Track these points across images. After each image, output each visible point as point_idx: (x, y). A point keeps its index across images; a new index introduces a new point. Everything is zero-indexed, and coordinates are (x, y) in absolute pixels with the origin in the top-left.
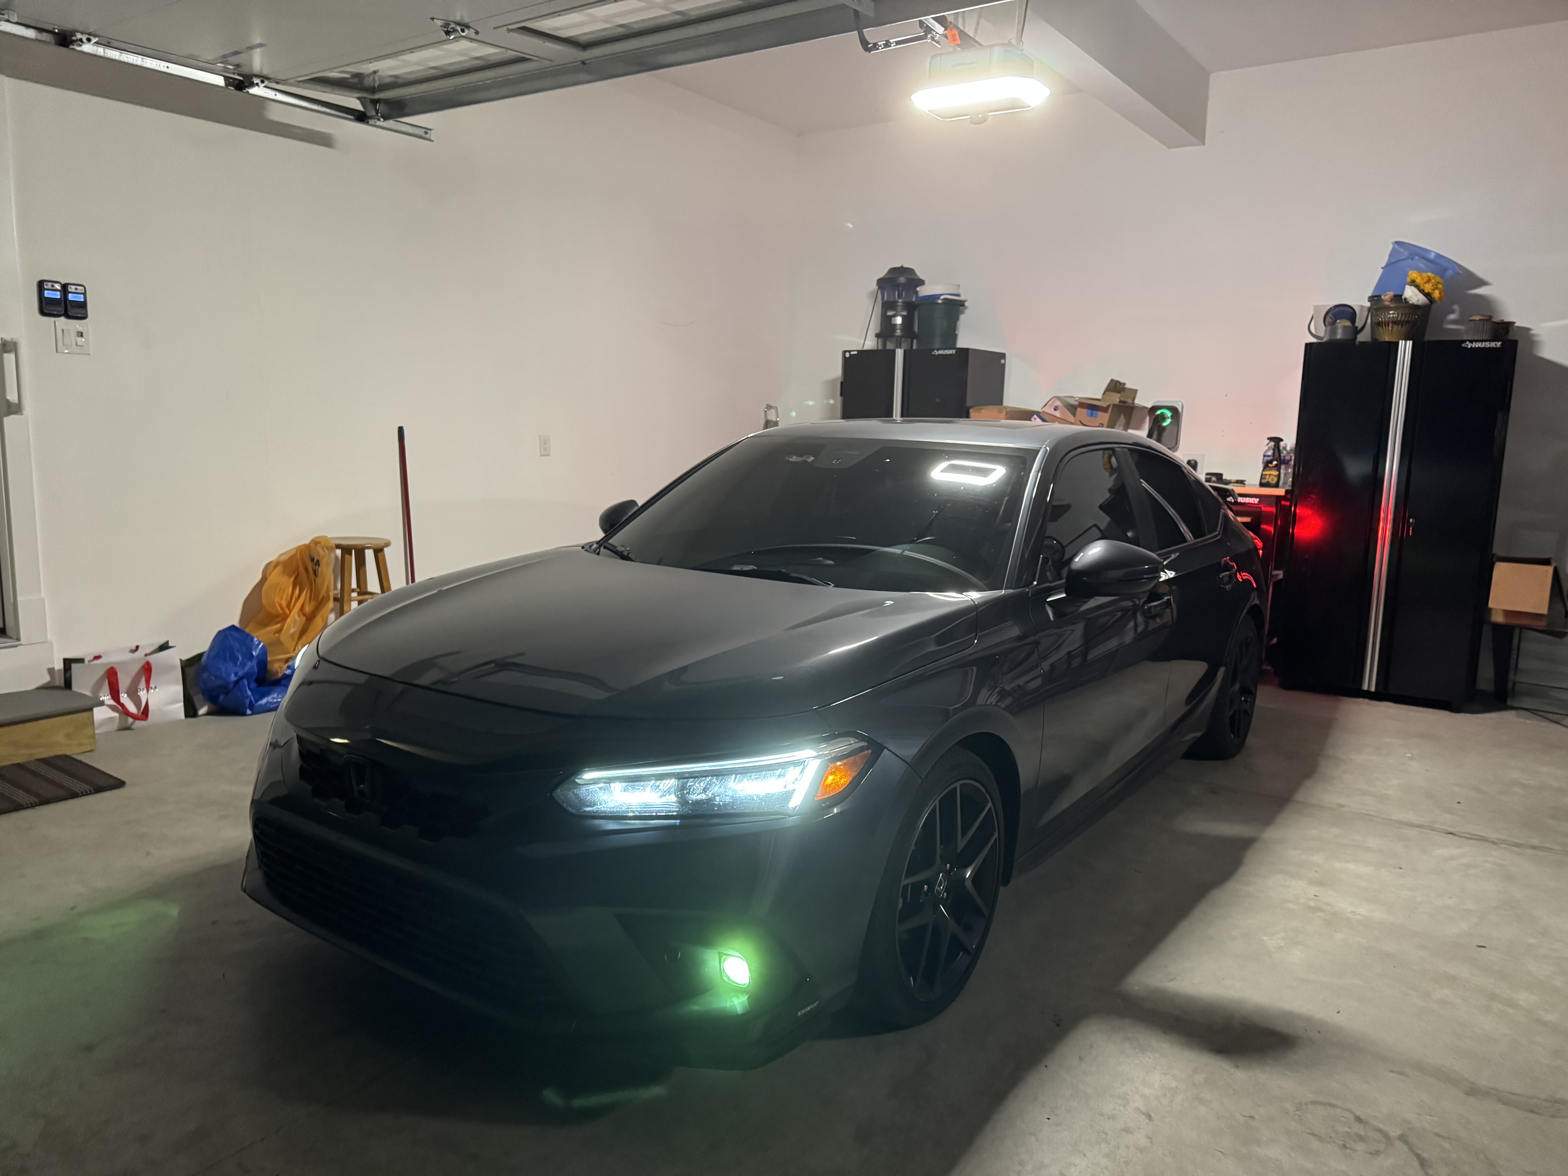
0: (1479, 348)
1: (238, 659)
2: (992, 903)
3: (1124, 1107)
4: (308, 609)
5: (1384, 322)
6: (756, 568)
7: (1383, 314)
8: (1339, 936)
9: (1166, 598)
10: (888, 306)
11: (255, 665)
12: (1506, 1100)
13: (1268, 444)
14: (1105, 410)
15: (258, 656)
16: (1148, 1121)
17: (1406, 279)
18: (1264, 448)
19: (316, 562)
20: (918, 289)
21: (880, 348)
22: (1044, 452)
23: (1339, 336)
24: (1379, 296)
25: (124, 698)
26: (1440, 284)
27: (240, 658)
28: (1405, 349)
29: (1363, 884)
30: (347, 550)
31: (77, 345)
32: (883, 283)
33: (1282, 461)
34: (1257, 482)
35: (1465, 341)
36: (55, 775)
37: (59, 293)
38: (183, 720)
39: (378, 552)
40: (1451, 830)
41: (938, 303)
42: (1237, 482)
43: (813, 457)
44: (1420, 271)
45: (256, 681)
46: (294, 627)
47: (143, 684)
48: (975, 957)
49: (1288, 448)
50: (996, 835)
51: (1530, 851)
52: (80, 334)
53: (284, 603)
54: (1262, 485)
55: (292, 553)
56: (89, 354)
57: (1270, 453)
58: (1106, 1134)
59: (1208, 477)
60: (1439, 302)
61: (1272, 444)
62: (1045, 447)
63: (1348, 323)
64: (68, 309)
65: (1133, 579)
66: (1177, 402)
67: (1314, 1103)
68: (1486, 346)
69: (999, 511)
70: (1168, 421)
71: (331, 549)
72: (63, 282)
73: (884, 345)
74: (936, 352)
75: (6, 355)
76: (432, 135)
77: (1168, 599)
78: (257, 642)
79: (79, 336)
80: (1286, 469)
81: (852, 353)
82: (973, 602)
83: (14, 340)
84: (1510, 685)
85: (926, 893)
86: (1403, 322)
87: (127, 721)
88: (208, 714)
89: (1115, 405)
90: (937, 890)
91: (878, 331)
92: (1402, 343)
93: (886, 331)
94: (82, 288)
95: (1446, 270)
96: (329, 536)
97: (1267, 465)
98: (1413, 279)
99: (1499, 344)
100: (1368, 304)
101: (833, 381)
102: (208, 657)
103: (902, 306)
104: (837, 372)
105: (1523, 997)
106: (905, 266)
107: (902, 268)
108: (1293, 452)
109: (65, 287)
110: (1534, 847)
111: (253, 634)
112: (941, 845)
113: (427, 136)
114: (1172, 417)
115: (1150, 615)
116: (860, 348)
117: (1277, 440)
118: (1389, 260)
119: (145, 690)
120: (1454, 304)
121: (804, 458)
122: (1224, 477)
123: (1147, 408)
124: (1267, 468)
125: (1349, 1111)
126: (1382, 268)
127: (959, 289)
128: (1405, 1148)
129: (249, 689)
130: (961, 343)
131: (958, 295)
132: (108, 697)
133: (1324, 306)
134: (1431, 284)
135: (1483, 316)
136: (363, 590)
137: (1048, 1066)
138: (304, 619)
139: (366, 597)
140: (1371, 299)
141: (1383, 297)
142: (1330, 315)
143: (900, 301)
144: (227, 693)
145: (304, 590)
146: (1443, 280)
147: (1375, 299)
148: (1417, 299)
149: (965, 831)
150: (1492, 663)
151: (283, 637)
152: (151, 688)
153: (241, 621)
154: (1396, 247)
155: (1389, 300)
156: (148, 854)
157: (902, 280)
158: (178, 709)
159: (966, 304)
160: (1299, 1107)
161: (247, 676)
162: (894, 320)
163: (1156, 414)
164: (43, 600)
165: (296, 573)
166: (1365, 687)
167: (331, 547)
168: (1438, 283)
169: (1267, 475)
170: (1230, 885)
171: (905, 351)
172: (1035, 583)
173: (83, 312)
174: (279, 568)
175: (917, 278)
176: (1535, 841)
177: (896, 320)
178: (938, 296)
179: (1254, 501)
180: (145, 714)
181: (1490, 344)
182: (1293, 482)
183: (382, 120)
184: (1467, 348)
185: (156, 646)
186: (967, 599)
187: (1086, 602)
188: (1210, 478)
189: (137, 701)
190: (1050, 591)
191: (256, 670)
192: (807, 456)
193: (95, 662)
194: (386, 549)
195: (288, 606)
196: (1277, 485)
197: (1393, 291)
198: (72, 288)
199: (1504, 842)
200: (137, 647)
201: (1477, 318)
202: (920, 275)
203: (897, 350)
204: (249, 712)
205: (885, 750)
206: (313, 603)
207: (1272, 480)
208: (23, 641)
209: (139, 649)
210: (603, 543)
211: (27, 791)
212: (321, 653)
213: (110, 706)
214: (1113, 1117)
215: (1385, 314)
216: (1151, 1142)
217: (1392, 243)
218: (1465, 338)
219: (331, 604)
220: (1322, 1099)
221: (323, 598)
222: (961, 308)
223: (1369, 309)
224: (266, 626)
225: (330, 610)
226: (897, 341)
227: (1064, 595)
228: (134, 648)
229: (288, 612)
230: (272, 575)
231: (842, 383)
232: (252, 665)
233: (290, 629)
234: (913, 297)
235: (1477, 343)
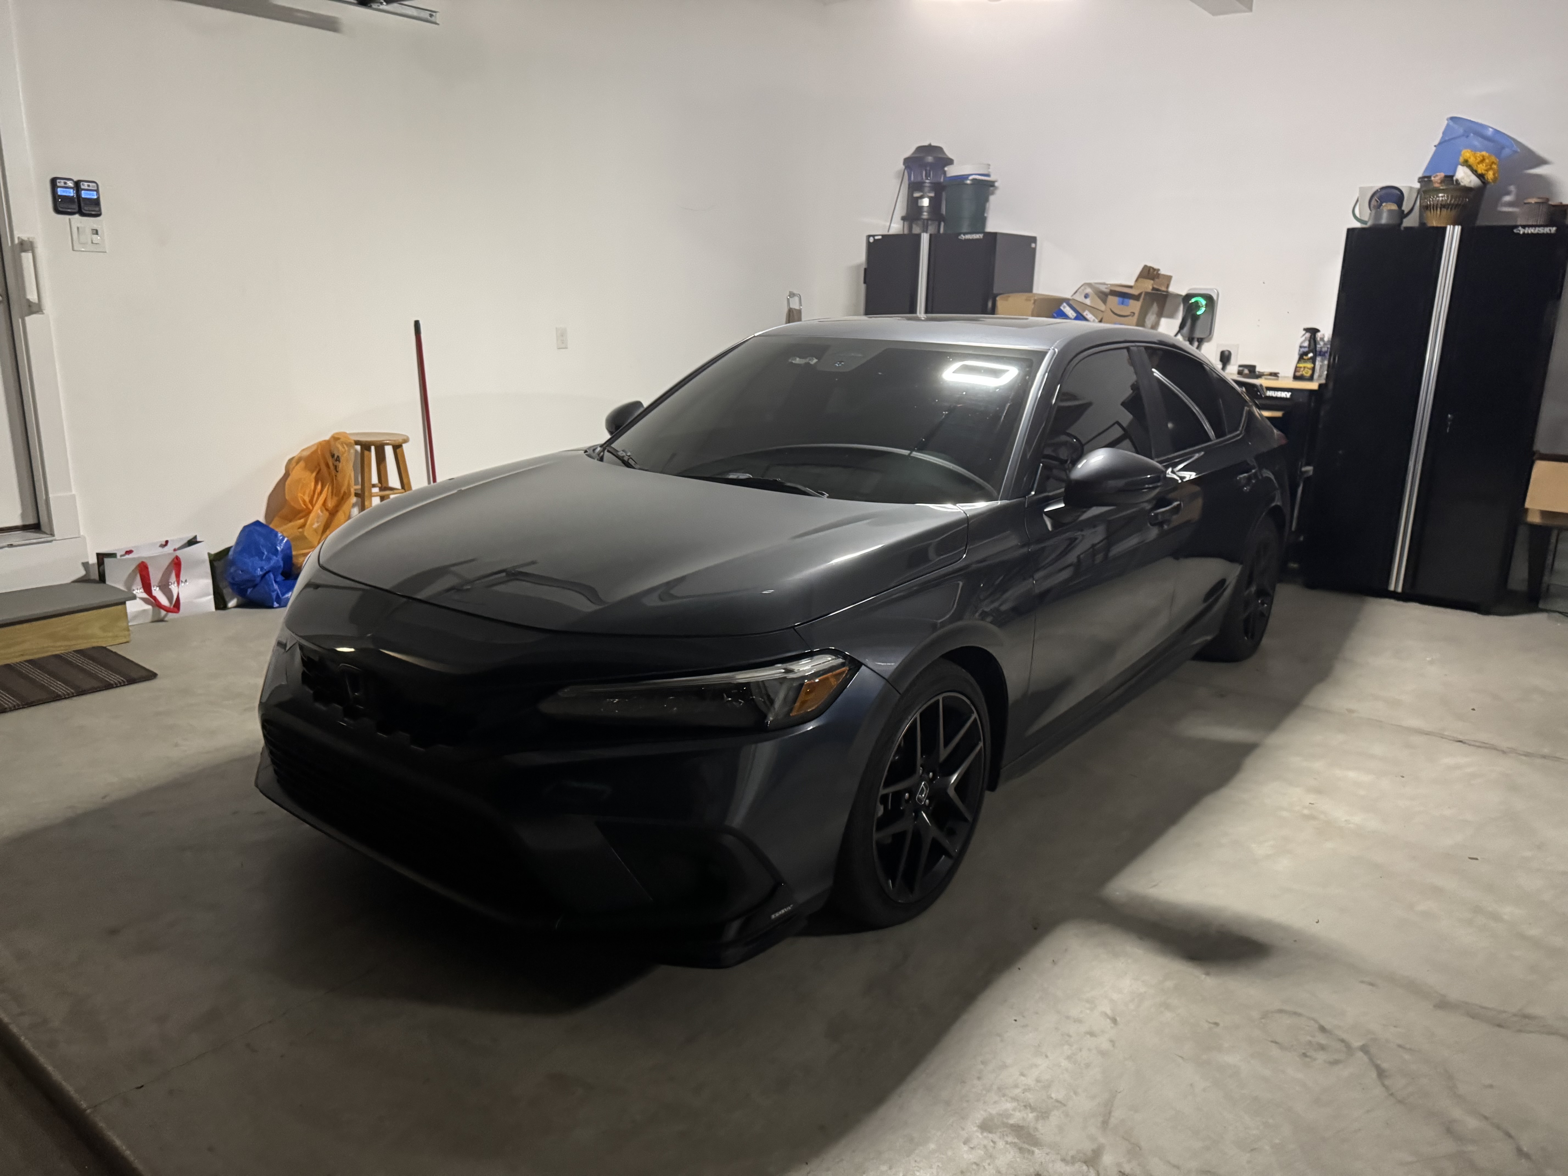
0: (1532, 234)
1: (263, 553)
2: (976, 810)
3: (1092, 1009)
4: (330, 504)
5: (1435, 205)
6: (751, 477)
7: (1432, 197)
8: (1329, 845)
9: (1176, 503)
10: (915, 187)
11: (280, 560)
12: (1474, 1013)
13: (1304, 335)
14: (1136, 298)
15: (282, 550)
16: (1113, 1025)
17: (1459, 158)
18: (1300, 339)
19: (337, 458)
20: (946, 169)
21: (906, 232)
22: (1052, 353)
23: (1384, 221)
24: (1429, 177)
25: (156, 592)
26: (1495, 164)
27: (266, 553)
28: (1453, 235)
29: (1362, 792)
30: (366, 446)
31: (92, 243)
32: (910, 163)
33: (1318, 353)
34: (1291, 374)
35: (1516, 227)
36: (91, 666)
37: (72, 190)
38: (213, 612)
39: (397, 448)
40: (1461, 738)
41: (967, 184)
42: (1271, 374)
43: (816, 359)
44: (1474, 149)
45: (283, 574)
46: (318, 522)
47: (173, 578)
48: (957, 861)
49: (1326, 339)
50: (981, 744)
51: (1539, 761)
52: (95, 231)
53: (307, 499)
54: (1296, 378)
55: (314, 449)
56: (105, 252)
57: (1306, 344)
58: (1069, 1036)
59: (1241, 369)
60: (1493, 184)
61: (1308, 335)
62: (1054, 349)
63: (1394, 207)
64: (82, 207)
65: (1135, 488)
66: (1212, 289)
67: (1281, 1011)
68: (1539, 232)
69: (1001, 417)
70: (1203, 310)
71: (349, 445)
72: (75, 179)
73: (910, 228)
74: (963, 237)
75: (23, 254)
76: (438, 18)
77: (1178, 505)
78: (281, 537)
79: (94, 234)
80: (1322, 361)
81: (877, 238)
82: (965, 515)
83: (31, 240)
84: (1544, 586)
85: (907, 801)
86: (1453, 205)
87: (160, 613)
88: (238, 606)
89: (1147, 293)
90: (918, 798)
91: (904, 213)
92: (1449, 228)
93: (912, 214)
94: (94, 184)
95: (1503, 148)
96: (348, 432)
97: (1302, 357)
98: (1466, 158)
99: (1553, 229)
100: (1417, 186)
101: (858, 266)
102: (235, 552)
103: (929, 187)
104: (860, 257)
105: (1508, 911)
106: (933, 144)
107: (930, 146)
108: (1330, 343)
109: (77, 184)
110: (1544, 757)
111: (277, 530)
112: (922, 756)
113: (433, 19)
114: (1206, 305)
115: (1157, 521)
116: (886, 233)
117: (1313, 332)
118: (1442, 137)
119: (176, 583)
120: (1511, 184)
121: (807, 360)
122: (1258, 369)
123: (1181, 295)
124: (1302, 361)
125: (1313, 1019)
126: (1435, 146)
127: (989, 168)
128: (1365, 1059)
129: (276, 582)
130: (990, 227)
131: (988, 175)
132: (141, 591)
133: (1372, 187)
134: (1484, 165)
135: (1539, 198)
136: (384, 485)
137: (1021, 968)
138: (327, 514)
139: (387, 492)
140: (1421, 180)
141: (1433, 178)
142: (1376, 198)
143: (927, 181)
144: (255, 586)
145: (326, 486)
146: (1498, 160)
147: (1425, 180)
148: (1469, 180)
149: (946, 744)
150: (1527, 564)
151: (307, 532)
152: (182, 582)
153: (267, 515)
154: (1451, 123)
155: (1439, 181)
156: (176, 745)
157: (930, 159)
158: (208, 601)
159: (996, 184)
160: (1265, 1015)
161: (272, 570)
162: (921, 202)
163: (1190, 302)
164: (74, 497)
165: (317, 470)
166: (1392, 588)
167: (350, 443)
168: (1493, 163)
169: (1301, 367)
170: (1226, 792)
171: (931, 236)
172: (1033, 493)
173: (97, 209)
174: (302, 464)
175: (945, 157)
176: (1546, 751)
177: (923, 202)
178: (966, 177)
179: (1286, 395)
180: (177, 606)
181: (1544, 230)
182: (1327, 375)
183: (385, 3)
184: (1519, 234)
185: (185, 541)
186: (959, 510)
187: (1085, 512)
188: (1243, 370)
189: (168, 594)
190: (1048, 501)
191: (281, 564)
192: (811, 358)
193: (127, 556)
194: (404, 446)
195: (311, 501)
196: (1311, 378)
197: (1444, 172)
198: (84, 186)
199: (1513, 751)
200: (167, 542)
201: (1533, 201)
202: (949, 154)
203: (922, 234)
204: (276, 605)
205: (863, 666)
206: (335, 499)
207: (1307, 373)
208: (56, 537)
209: (169, 543)
210: (606, 446)
211: (66, 682)
212: (321, 563)
213: (143, 599)
214: (1079, 1021)
215: (1434, 197)
216: (1113, 1046)
217: (1447, 120)
218: (1519, 223)
219: (354, 499)
220: (1287, 1008)
221: (345, 493)
222: (992, 188)
223: (1419, 191)
224: (290, 521)
225: (352, 505)
226: (923, 223)
227: (1062, 505)
228: (164, 543)
229: (311, 508)
230: (294, 471)
231: (865, 270)
232: (277, 561)
233: (313, 524)
234: (941, 178)
235: (1530, 228)
